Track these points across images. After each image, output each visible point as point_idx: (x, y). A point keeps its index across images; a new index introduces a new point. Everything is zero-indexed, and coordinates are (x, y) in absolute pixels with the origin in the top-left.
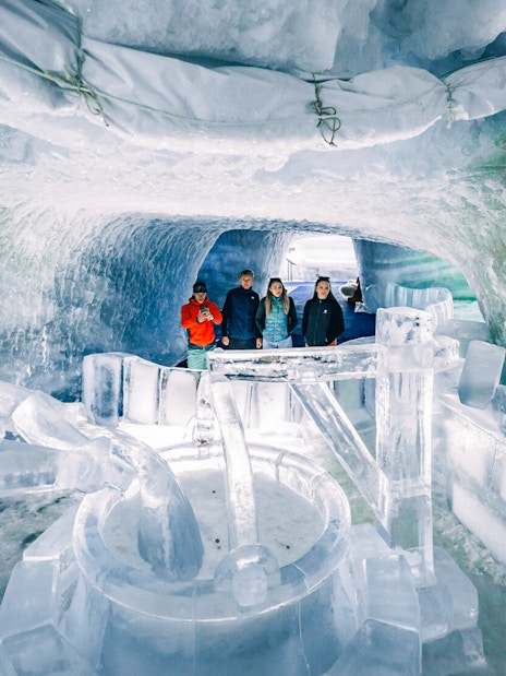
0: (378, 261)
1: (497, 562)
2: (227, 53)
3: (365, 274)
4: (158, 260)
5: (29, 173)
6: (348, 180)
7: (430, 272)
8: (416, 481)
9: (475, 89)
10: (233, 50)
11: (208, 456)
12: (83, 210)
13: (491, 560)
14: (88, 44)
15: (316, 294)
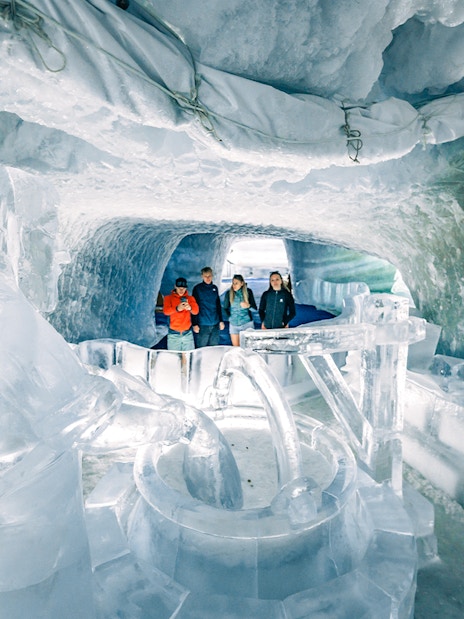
0: (306, 261)
1: (435, 488)
2: (297, 82)
3: (296, 272)
4: (136, 259)
5: (66, 181)
6: (342, 191)
7: (349, 269)
8: (390, 429)
9: (444, 119)
10: (302, 80)
11: (223, 418)
12: (83, 214)
13: (430, 487)
14: (203, 70)
15: (271, 287)
